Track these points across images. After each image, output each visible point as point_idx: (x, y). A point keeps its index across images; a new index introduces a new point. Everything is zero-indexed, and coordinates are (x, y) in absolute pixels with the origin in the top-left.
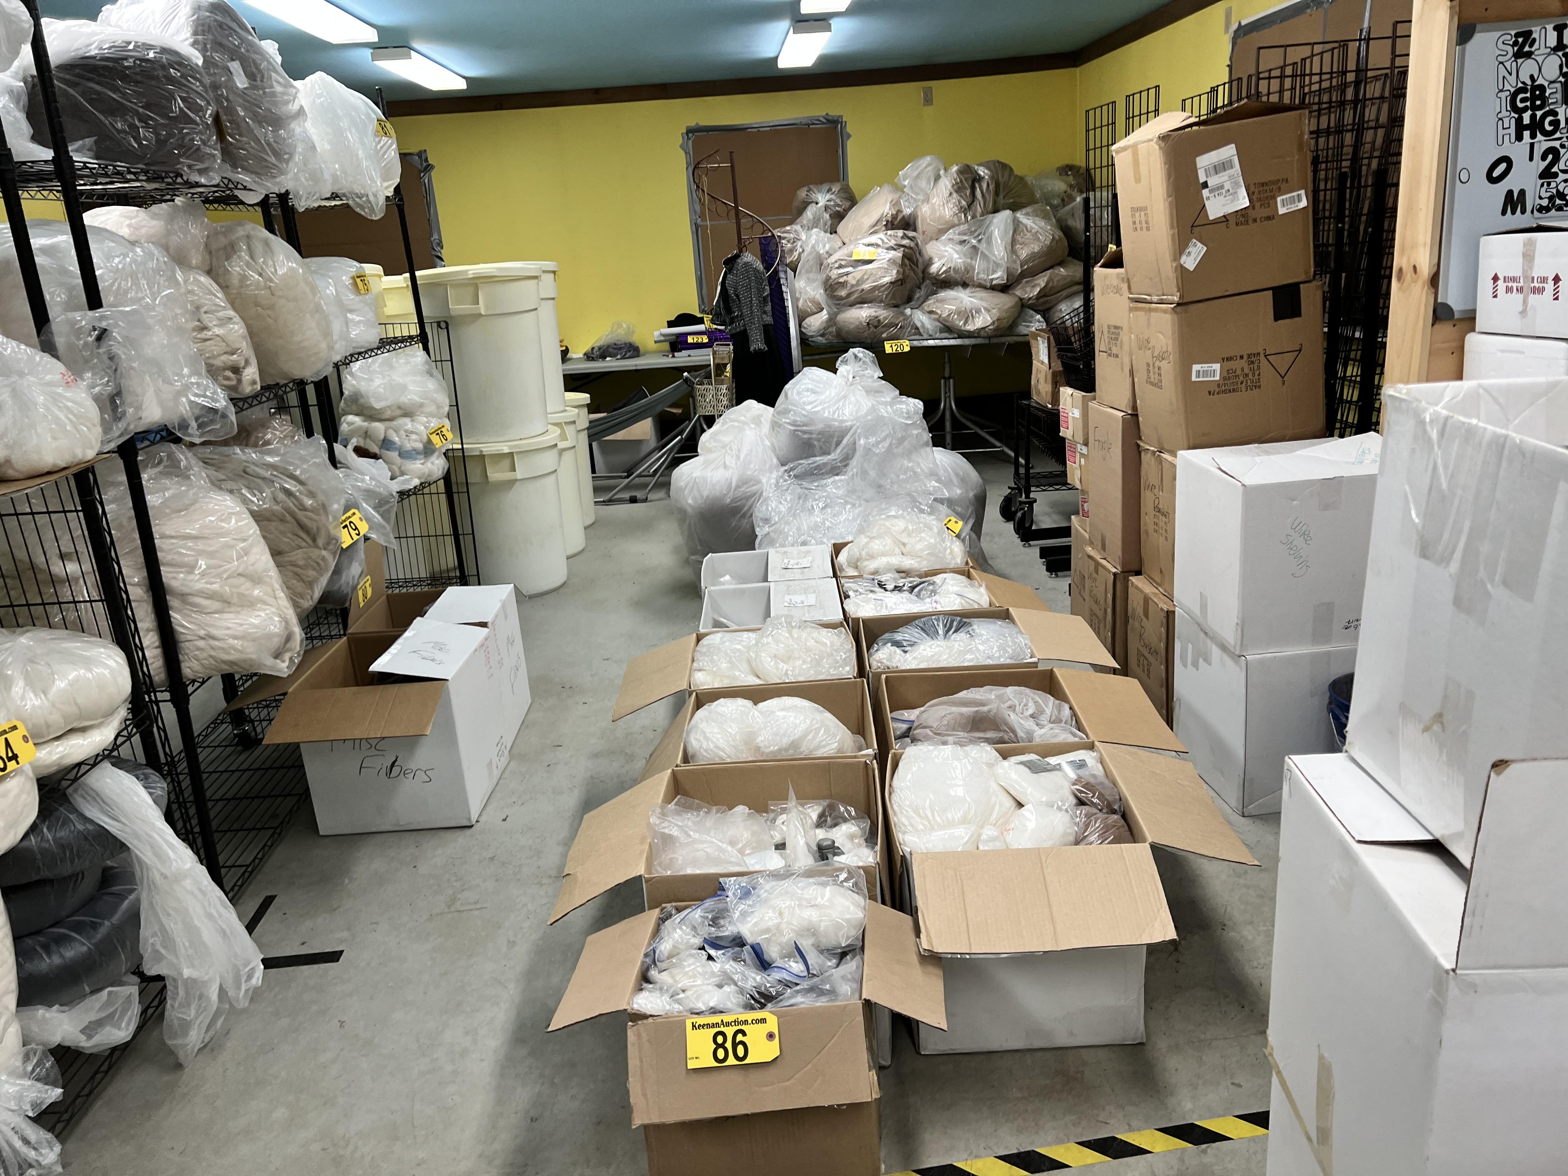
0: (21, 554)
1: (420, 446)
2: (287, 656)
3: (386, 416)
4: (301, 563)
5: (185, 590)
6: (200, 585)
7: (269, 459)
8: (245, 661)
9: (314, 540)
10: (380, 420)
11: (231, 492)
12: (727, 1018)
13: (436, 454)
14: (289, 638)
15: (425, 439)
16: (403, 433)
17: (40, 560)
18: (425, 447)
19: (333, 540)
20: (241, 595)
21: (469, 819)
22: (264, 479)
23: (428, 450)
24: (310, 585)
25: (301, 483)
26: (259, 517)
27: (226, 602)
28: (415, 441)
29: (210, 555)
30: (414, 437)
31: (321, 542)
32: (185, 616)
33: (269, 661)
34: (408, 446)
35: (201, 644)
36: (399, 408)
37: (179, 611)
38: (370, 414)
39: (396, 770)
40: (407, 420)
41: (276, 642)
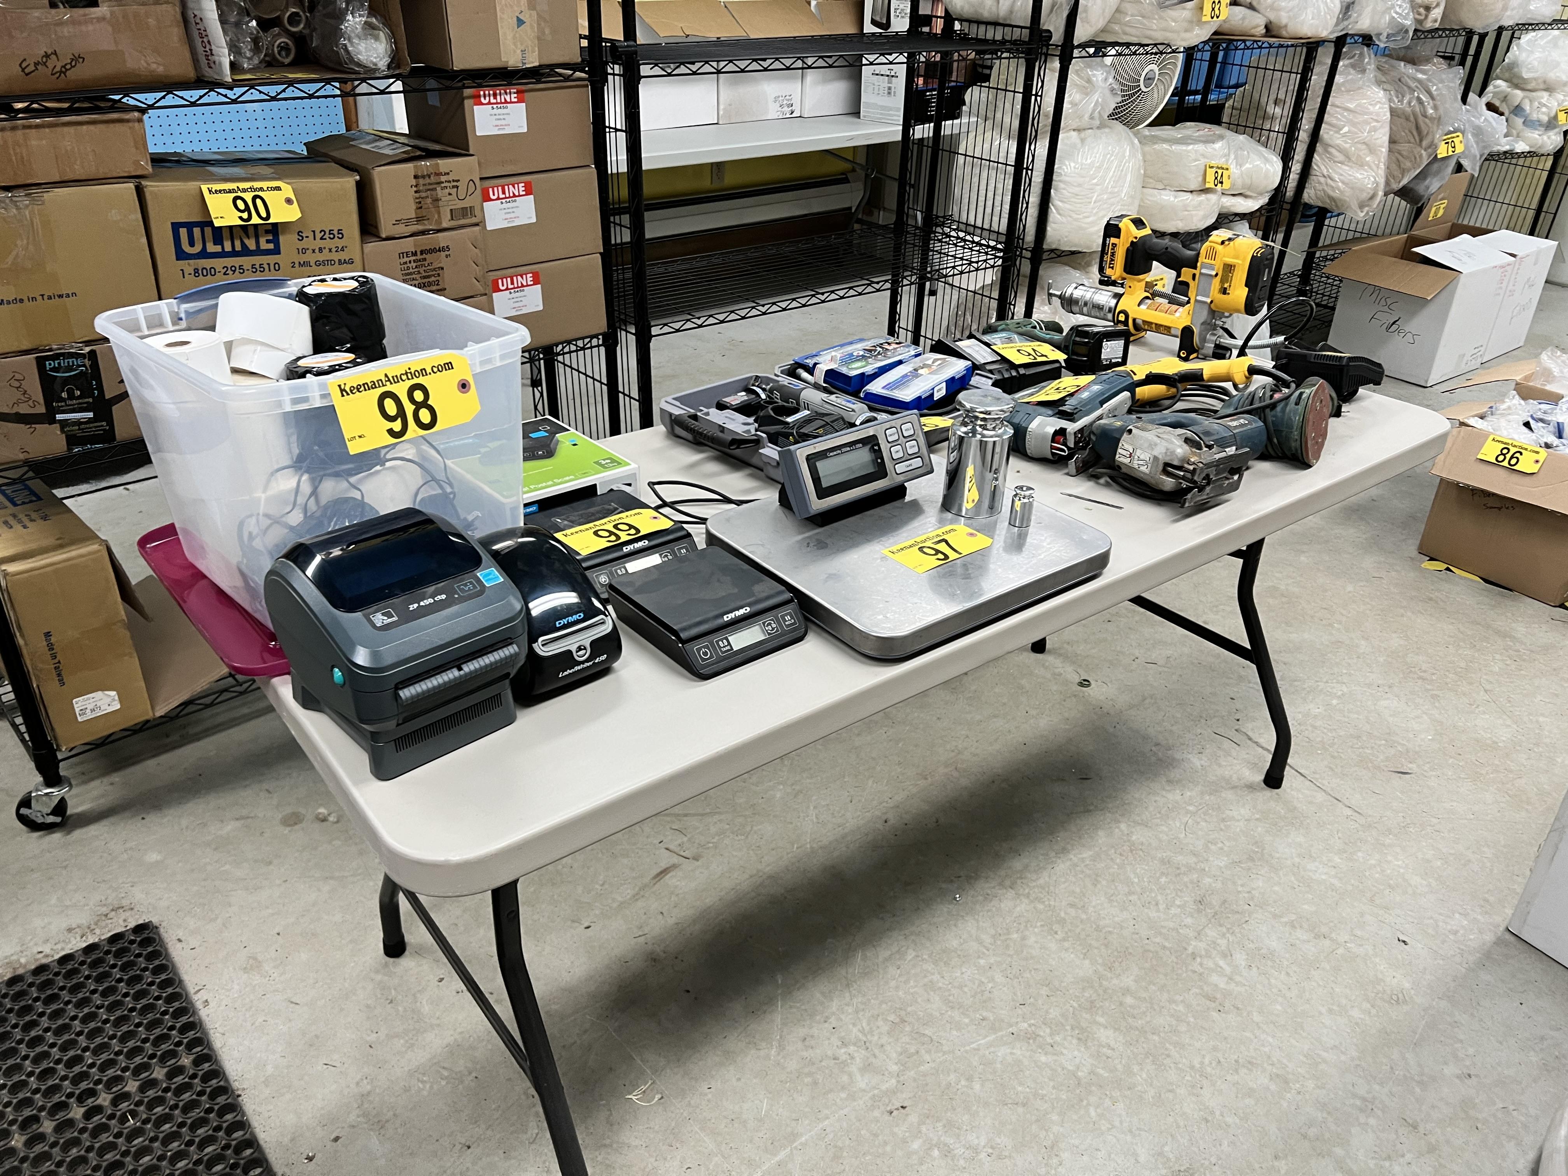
0: (1256, 96)
1: (1545, 119)
2: (1366, 209)
4: (1405, 153)
5: (1330, 142)
6: (1338, 142)
7: (1420, 76)
8: (1340, 200)
9: (1421, 141)
11: (1385, 90)
12: (1515, 443)
14: (1372, 197)
15: (1553, 114)
16: (1536, 104)
17: (1264, 100)
19: (1433, 146)
20: (1359, 156)
22: (1409, 87)
24: (1403, 172)
25: (1432, 97)
26: (1393, 112)
27: (1348, 157)
29: (1353, 124)
30: (1544, 109)
31: (1424, 143)
32: (1322, 159)
33: (1354, 205)
34: (1534, 116)
35: (1322, 180)
36: (1545, 82)
37: (1319, 155)
38: (1516, 82)
39: (1395, 327)
41: (1365, 196)
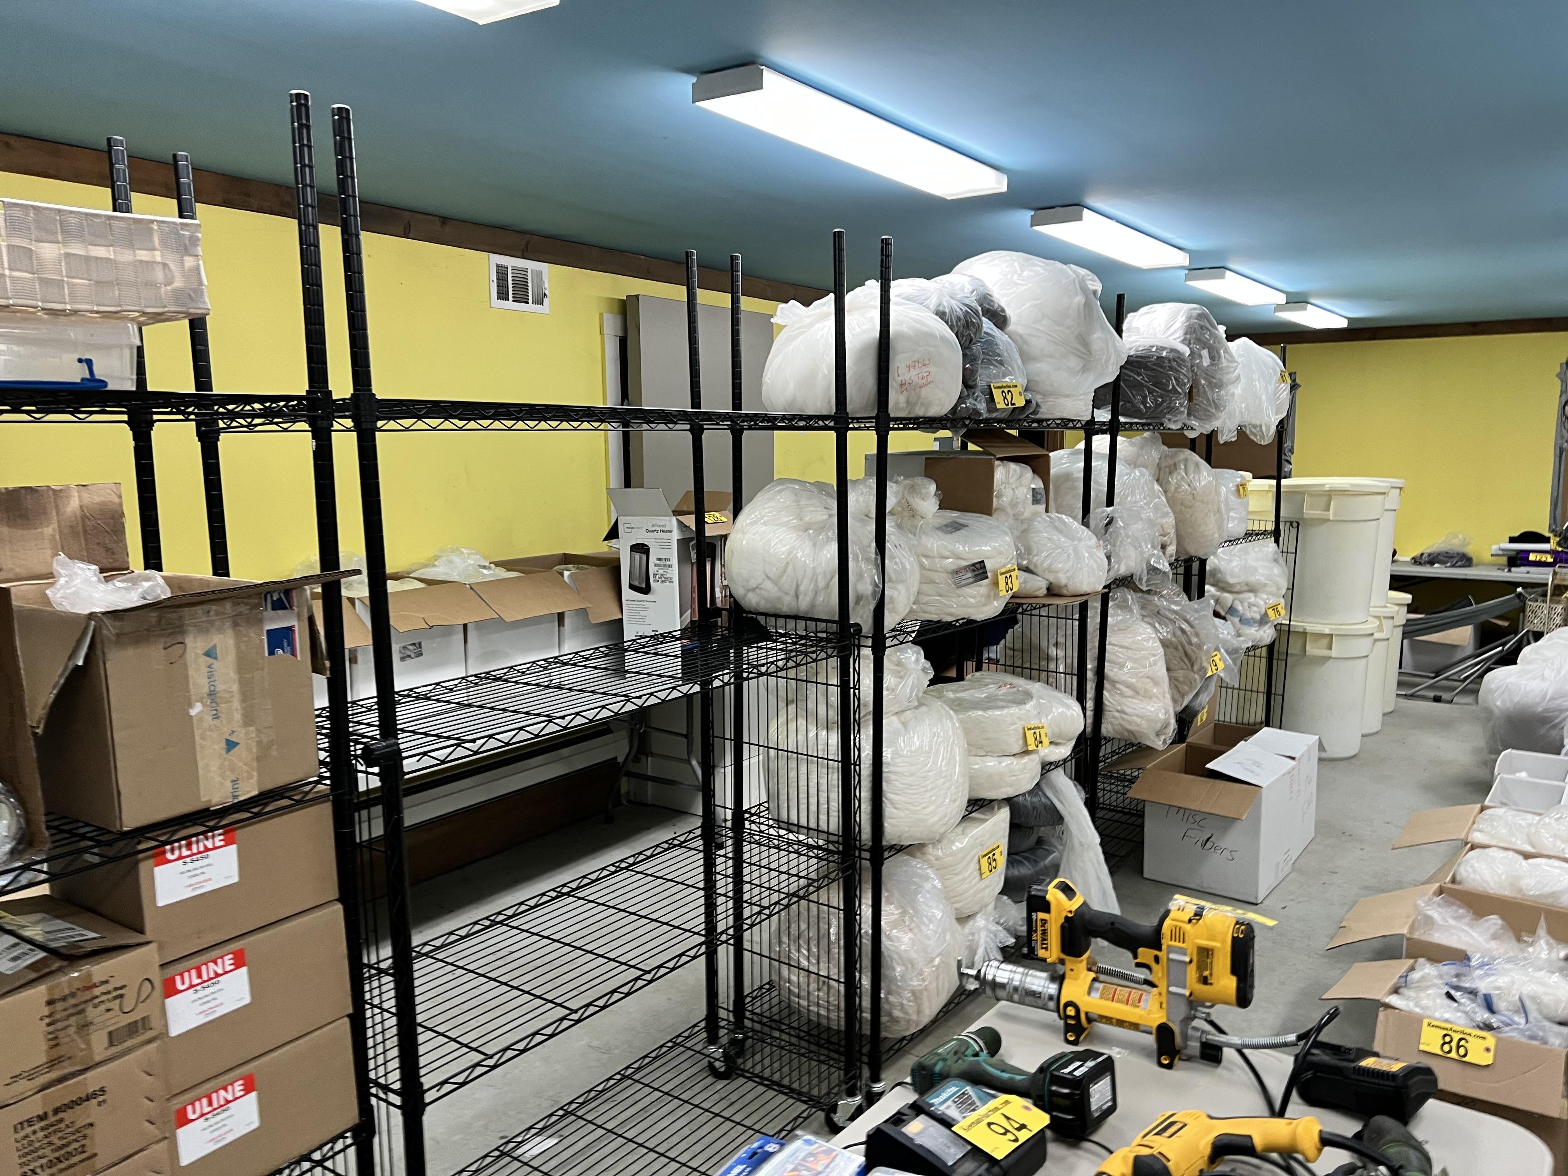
0: (1035, 640)
1: (1258, 617)
2: (1163, 737)
3: (1235, 590)
4: (1181, 679)
5: (1116, 679)
6: (1124, 678)
7: (1173, 607)
8: (1139, 732)
9: (1192, 666)
10: (1230, 592)
11: (1149, 623)
12: (1455, 1028)
13: (1269, 625)
14: (1166, 726)
15: (1263, 611)
16: (1246, 604)
17: (1044, 644)
18: (1261, 619)
19: (1203, 670)
20: (1145, 690)
21: (1256, 898)
22: (1170, 619)
23: (1264, 620)
24: (1183, 695)
25: (1191, 626)
26: (1165, 644)
27: (1136, 692)
28: (1255, 612)
29: (1134, 661)
30: (1255, 609)
31: (1196, 668)
32: (1111, 695)
33: (1152, 736)
34: (1248, 615)
35: (1117, 714)
36: (1247, 584)
37: (1108, 691)
38: (1223, 586)
39: (1209, 844)
40: (1251, 595)
41: (1159, 726)
